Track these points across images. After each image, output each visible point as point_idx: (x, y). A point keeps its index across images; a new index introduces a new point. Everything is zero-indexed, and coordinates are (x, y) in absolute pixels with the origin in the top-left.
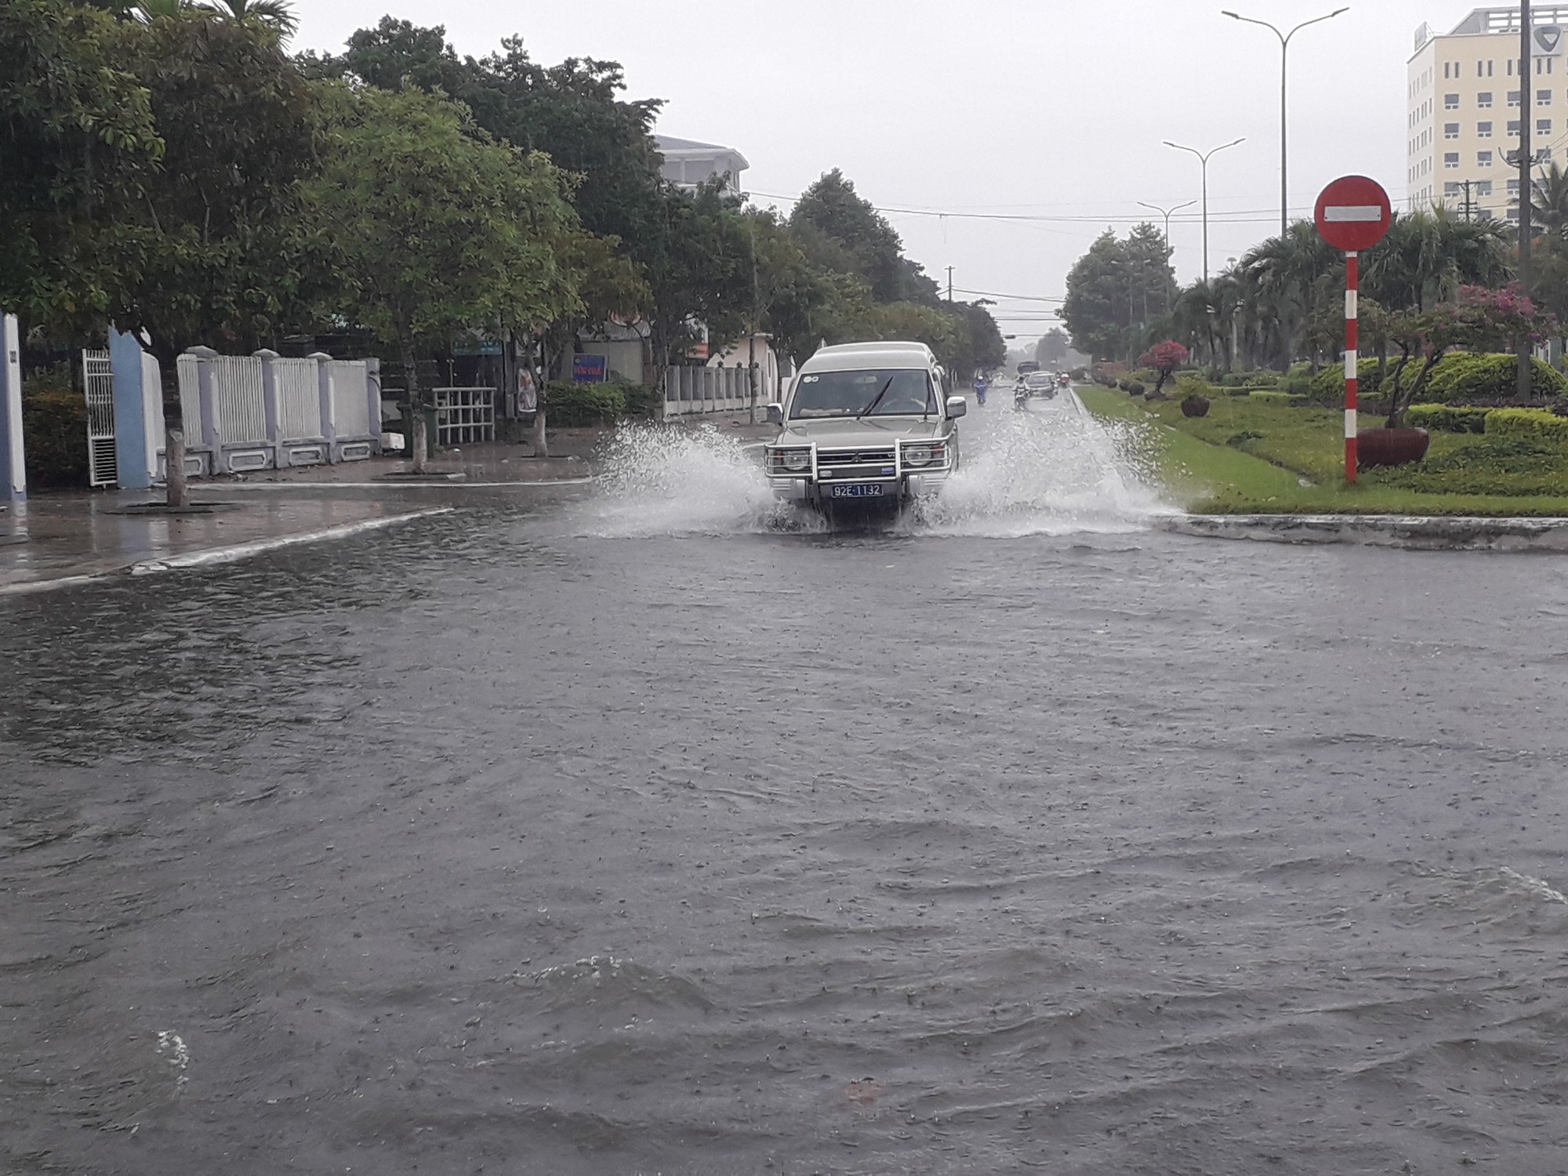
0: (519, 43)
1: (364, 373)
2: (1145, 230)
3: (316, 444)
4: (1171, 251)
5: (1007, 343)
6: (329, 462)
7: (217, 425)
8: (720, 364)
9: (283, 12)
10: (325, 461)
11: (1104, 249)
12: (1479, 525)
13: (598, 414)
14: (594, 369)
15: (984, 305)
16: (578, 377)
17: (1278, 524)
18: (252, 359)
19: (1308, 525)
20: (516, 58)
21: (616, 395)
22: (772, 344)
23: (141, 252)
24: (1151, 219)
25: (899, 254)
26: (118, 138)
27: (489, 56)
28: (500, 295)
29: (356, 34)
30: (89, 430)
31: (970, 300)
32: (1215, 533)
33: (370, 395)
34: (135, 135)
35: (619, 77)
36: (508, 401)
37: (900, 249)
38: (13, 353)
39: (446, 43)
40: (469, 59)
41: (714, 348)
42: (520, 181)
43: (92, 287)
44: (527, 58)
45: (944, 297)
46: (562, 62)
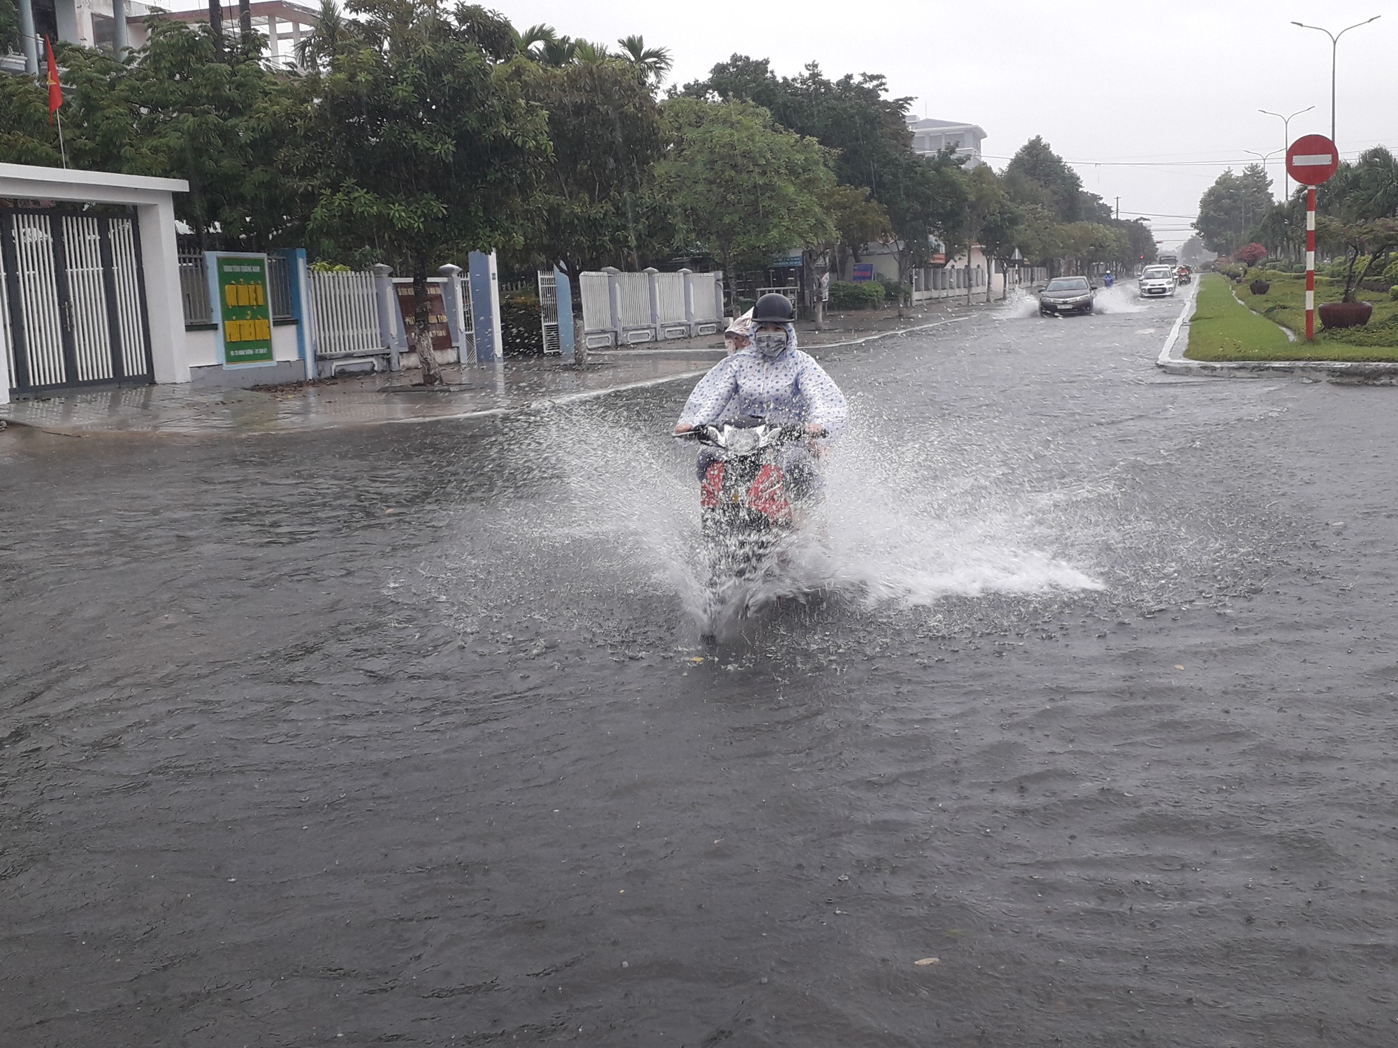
0: (815, 66)
1: (714, 280)
2: (1253, 168)
3: (683, 325)
4: (1271, 182)
5: (1158, 246)
6: (690, 336)
7: (620, 316)
8: (953, 267)
9: (664, 56)
10: (687, 336)
11: (1225, 182)
12: (1384, 367)
13: (866, 301)
14: (866, 273)
15: (1142, 221)
16: (855, 278)
17: (1254, 368)
18: (642, 274)
19: (1273, 368)
20: (814, 76)
21: (878, 289)
22: (984, 252)
23: (544, 212)
24: (1257, 162)
25: (1081, 189)
26: (524, 142)
27: (797, 75)
28: (784, 229)
29: (716, 66)
30: (542, 319)
31: (1133, 218)
32: (1215, 373)
33: (717, 294)
34: (536, 141)
35: (884, 84)
36: (806, 295)
37: (1081, 187)
38: (494, 274)
39: (769, 70)
40: (785, 79)
41: (949, 256)
42: (798, 156)
43: (514, 234)
44: (821, 75)
45: (1113, 216)
46: (843, 77)
